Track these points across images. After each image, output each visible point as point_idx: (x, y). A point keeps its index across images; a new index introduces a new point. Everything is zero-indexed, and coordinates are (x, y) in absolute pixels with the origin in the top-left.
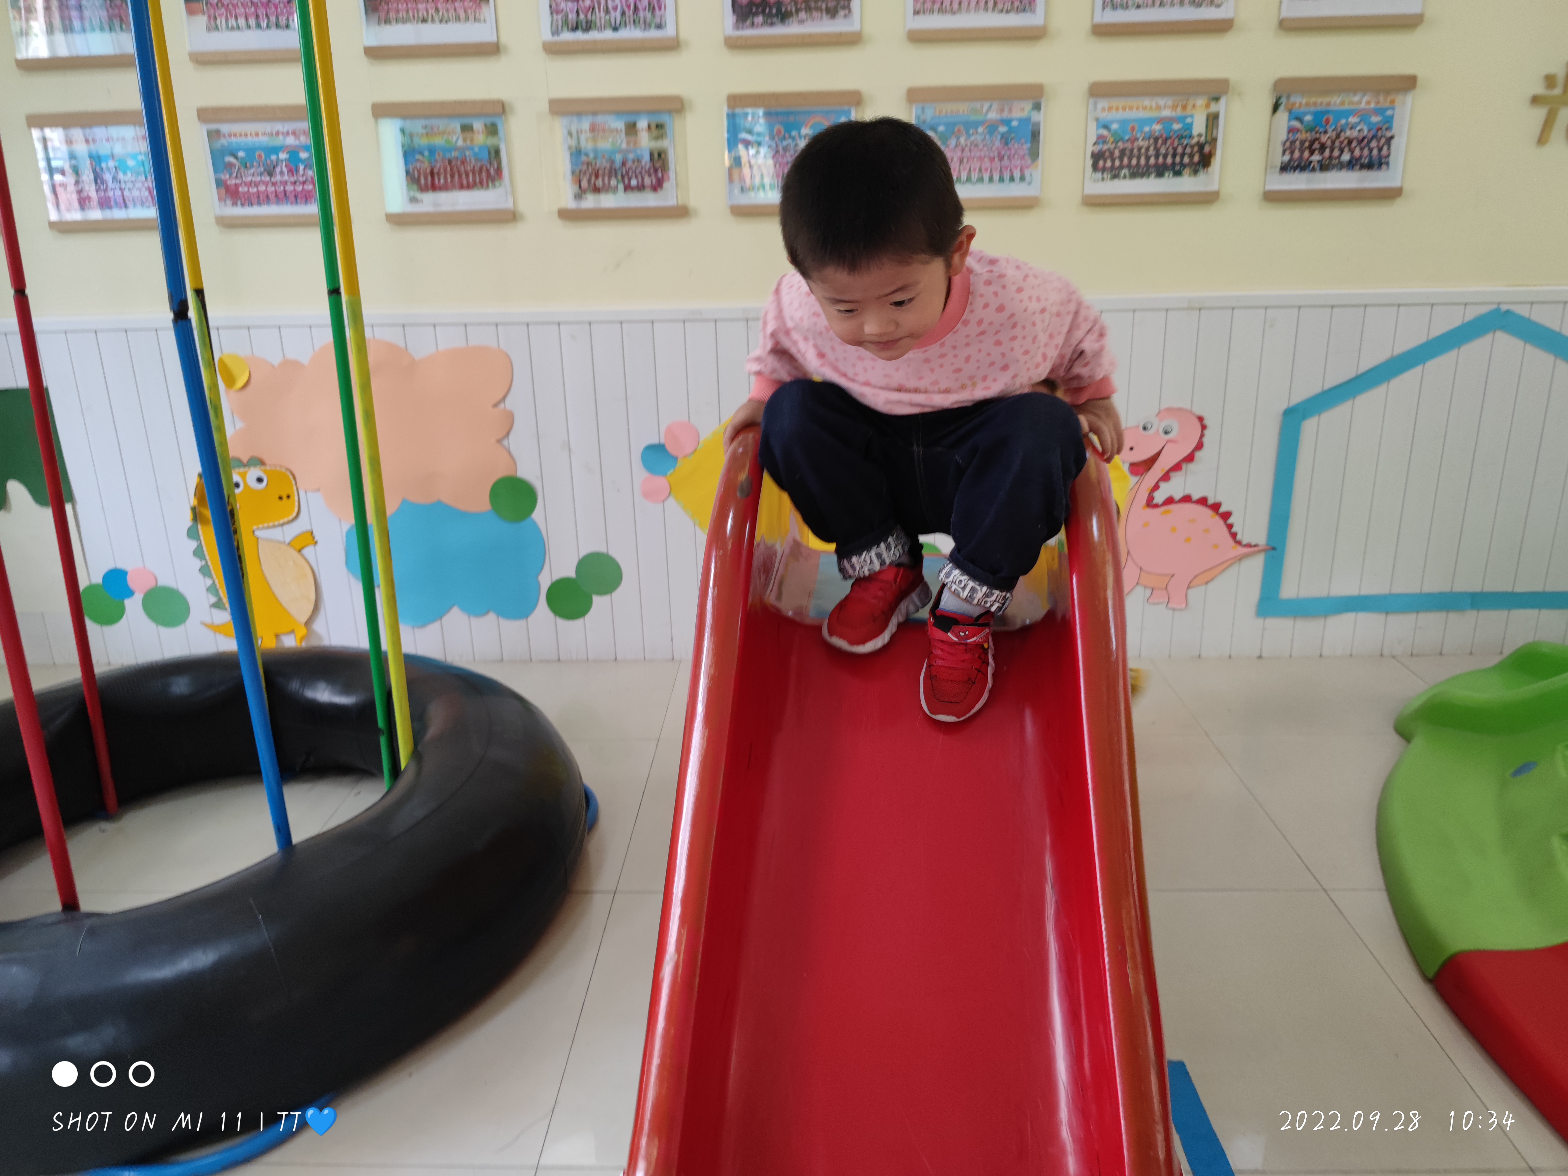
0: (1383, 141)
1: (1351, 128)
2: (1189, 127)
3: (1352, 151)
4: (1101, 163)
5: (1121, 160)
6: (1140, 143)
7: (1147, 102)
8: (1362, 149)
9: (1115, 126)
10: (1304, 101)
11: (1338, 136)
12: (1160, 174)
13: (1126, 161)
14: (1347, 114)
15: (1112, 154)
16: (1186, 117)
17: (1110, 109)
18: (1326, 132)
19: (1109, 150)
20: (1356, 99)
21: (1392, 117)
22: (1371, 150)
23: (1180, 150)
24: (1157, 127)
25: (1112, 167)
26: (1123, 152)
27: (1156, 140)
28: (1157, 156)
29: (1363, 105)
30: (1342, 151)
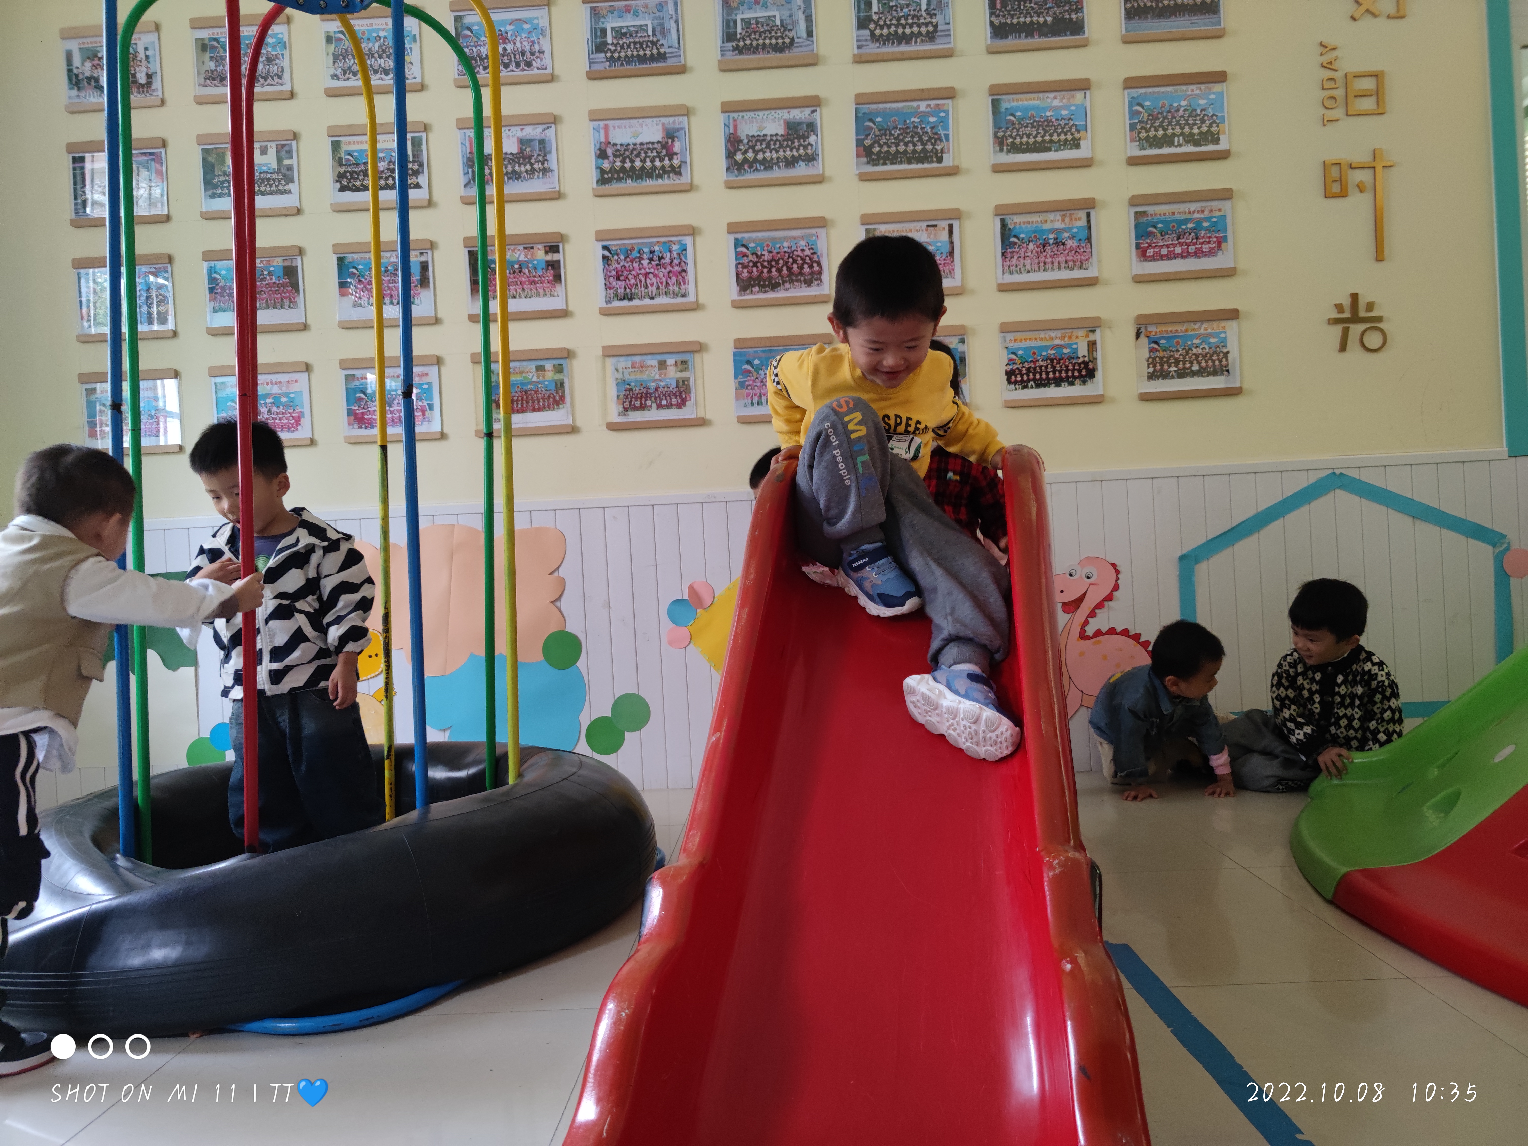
0: (1222, 354)
1: (1196, 347)
2: (1075, 351)
3: (1199, 363)
4: (1013, 378)
5: (1028, 376)
6: (1041, 363)
7: (1042, 335)
8: (1207, 362)
9: (1020, 352)
10: (1158, 330)
11: (1187, 353)
12: (1058, 385)
13: (1031, 376)
14: (1192, 337)
15: (1020, 371)
16: (1073, 344)
17: (1016, 340)
18: (1178, 351)
19: (1018, 368)
20: (1196, 326)
21: (1225, 338)
22: (1213, 362)
23: (1071, 367)
24: (1052, 352)
25: (1022, 381)
26: (1028, 370)
27: (1052, 360)
28: (1054, 372)
29: (1202, 331)
30: (1191, 363)
